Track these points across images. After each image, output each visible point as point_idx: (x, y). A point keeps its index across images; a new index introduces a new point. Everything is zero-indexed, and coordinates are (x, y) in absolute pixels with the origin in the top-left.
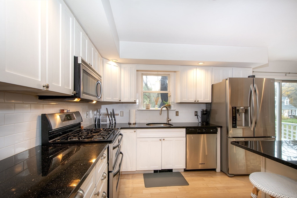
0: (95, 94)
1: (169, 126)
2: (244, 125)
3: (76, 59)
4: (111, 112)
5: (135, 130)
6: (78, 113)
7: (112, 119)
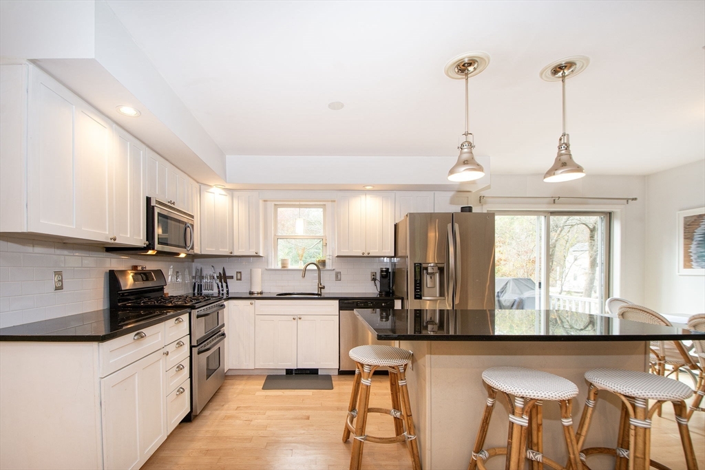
0: (183, 244)
1: (319, 296)
2: (438, 295)
3: (148, 200)
4: (220, 273)
5: (253, 301)
6: (159, 273)
7: (222, 286)
